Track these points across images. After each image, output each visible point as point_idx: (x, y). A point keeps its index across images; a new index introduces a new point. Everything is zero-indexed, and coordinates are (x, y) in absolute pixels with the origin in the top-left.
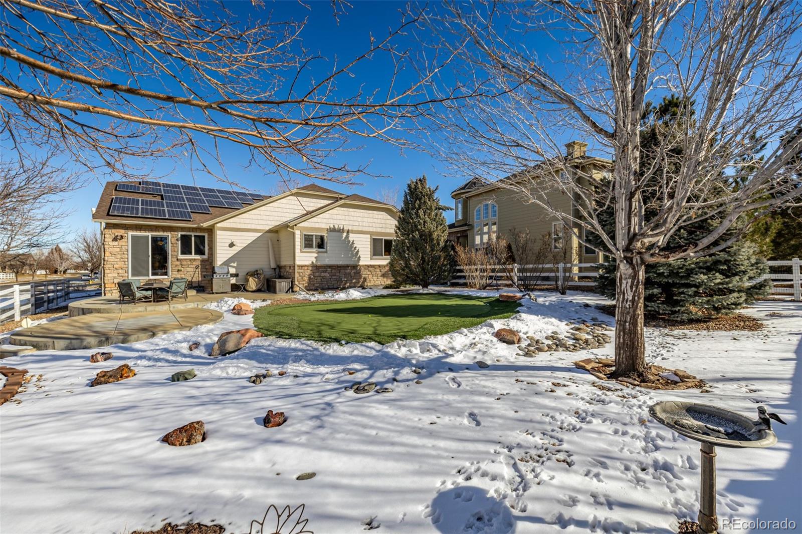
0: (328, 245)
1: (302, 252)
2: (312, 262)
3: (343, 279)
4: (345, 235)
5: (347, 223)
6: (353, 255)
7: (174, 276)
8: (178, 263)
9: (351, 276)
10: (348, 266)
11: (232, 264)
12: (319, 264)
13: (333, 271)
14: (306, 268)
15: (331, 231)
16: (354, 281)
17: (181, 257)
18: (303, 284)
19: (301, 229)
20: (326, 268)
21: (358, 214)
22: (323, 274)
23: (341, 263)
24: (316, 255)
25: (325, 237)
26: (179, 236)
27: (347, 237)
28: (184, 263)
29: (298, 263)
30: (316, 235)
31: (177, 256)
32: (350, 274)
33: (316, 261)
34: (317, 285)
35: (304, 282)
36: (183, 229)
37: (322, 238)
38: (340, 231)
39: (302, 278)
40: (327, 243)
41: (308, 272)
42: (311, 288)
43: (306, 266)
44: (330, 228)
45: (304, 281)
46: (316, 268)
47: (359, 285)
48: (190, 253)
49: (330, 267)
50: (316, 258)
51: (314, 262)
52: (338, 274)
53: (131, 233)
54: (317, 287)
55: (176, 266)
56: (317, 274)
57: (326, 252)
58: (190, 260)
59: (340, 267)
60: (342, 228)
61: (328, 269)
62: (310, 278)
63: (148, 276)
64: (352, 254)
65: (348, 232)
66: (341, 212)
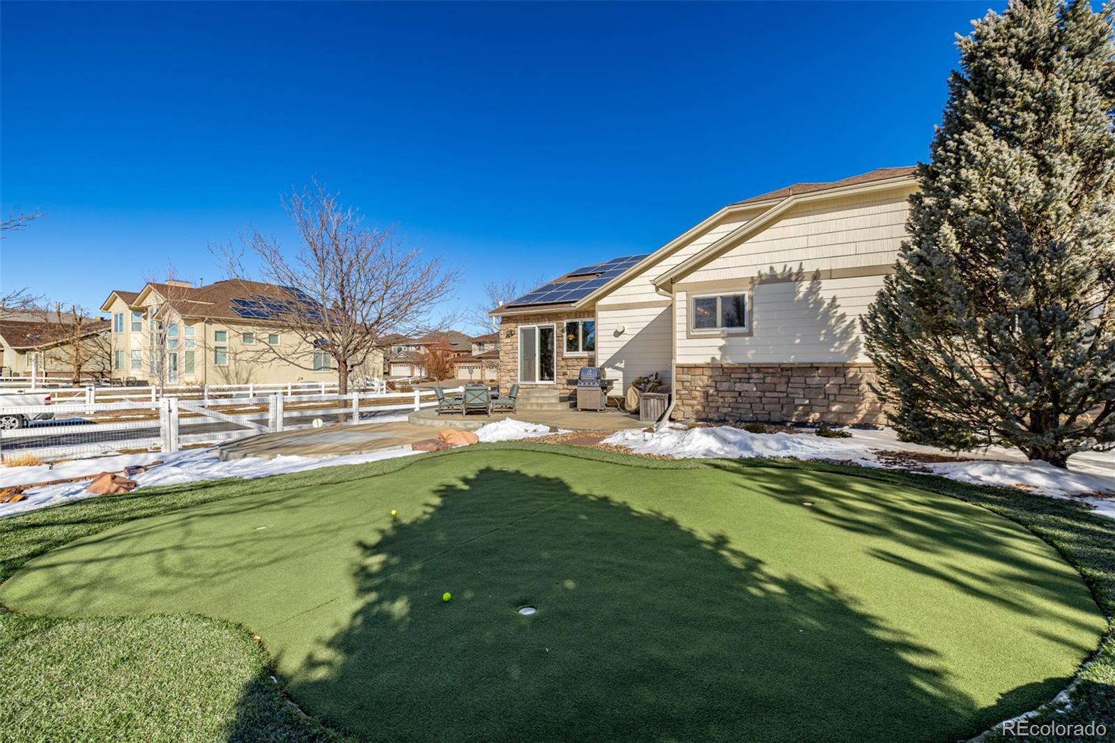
0: (755, 316)
1: (689, 337)
2: (713, 359)
3: (797, 401)
4: (805, 286)
5: (811, 253)
6: (831, 339)
7: (559, 381)
8: (563, 363)
9: (827, 396)
10: (813, 367)
11: (618, 365)
12: (728, 361)
13: (768, 380)
14: (698, 371)
15: (762, 282)
16: (834, 408)
17: (567, 354)
18: (692, 406)
19: (688, 289)
20: (748, 371)
21: (852, 223)
22: (738, 387)
23: (792, 359)
24: (721, 342)
25: (747, 300)
26: (565, 325)
27: (813, 291)
28: (570, 363)
29: (680, 360)
30: (721, 297)
31: (562, 353)
32: (820, 387)
33: (723, 357)
34: (725, 410)
35: (695, 402)
36: (569, 314)
37: (738, 302)
38: (791, 278)
39: (690, 394)
40: (751, 312)
41: (703, 380)
42: (711, 416)
43: (696, 367)
44: (760, 276)
45: (694, 398)
46: (721, 372)
47: (855, 421)
48: (576, 349)
49: (758, 369)
50: (721, 348)
51: (718, 358)
52: (783, 388)
53: (521, 326)
54: (726, 414)
55: (562, 367)
56: (725, 386)
57: (750, 334)
58: (577, 358)
59: (791, 369)
60: (795, 270)
61: (754, 375)
62: (707, 395)
63: (534, 380)
64: (830, 333)
65: (816, 276)
66: (792, 231)
